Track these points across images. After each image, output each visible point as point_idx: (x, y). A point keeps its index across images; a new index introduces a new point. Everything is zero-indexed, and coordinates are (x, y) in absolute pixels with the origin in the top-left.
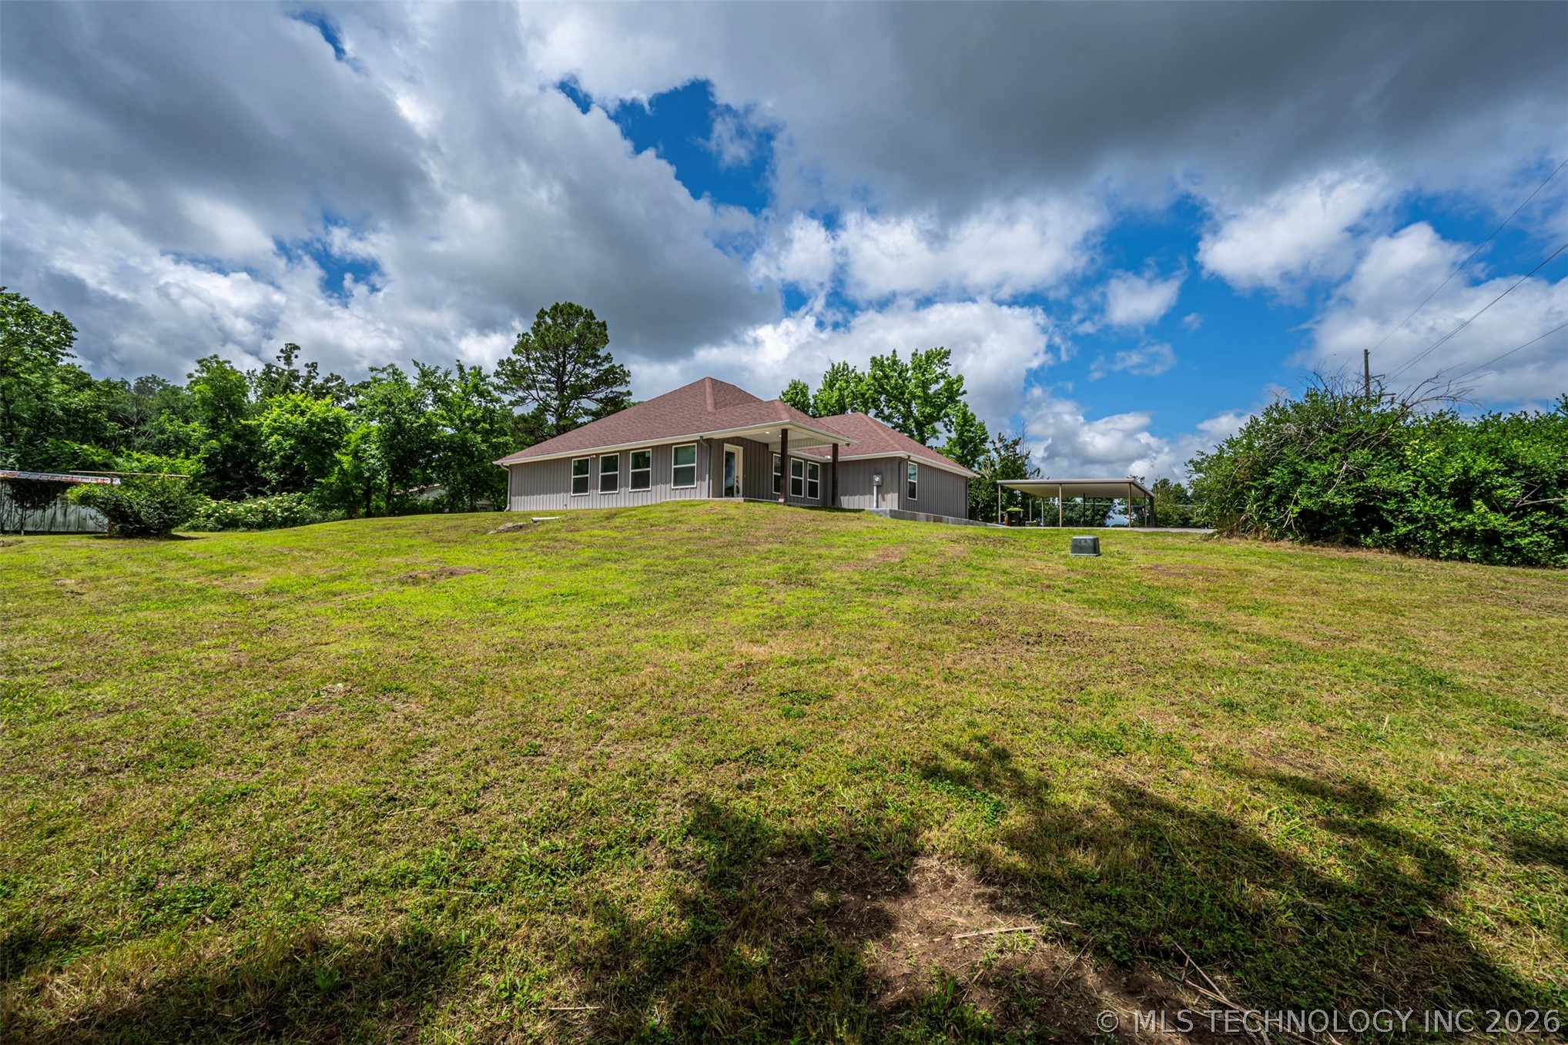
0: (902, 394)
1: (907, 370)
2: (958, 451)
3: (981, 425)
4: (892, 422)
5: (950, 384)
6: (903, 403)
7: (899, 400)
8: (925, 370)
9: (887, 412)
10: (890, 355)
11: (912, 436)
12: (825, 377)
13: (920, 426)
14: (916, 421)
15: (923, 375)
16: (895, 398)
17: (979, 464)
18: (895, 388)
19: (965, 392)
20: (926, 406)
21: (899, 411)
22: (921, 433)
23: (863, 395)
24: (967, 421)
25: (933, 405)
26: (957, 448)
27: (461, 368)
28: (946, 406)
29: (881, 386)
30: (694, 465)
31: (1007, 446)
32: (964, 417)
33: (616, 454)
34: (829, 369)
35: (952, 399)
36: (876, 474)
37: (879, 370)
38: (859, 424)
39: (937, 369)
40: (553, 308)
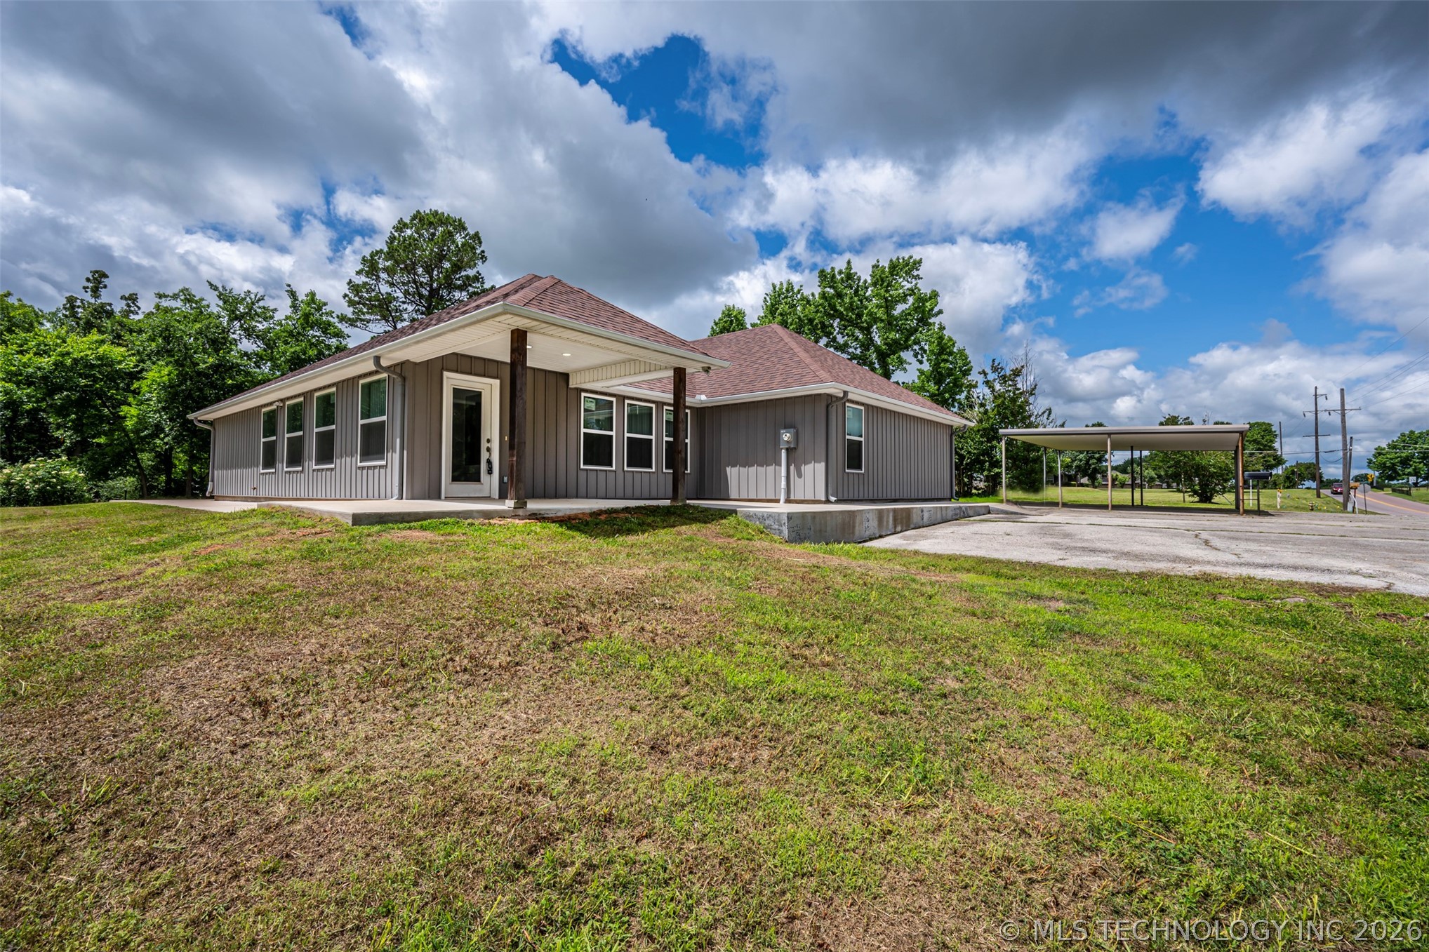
0: (859, 316)
1: (866, 287)
2: (932, 387)
3: (962, 353)
4: (848, 353)
5: (922, 300)
6: (862, 329)
7: (857, 325)
8: (889, 285)
9: (840, 339)
10: (843, 267)
11: (873, 369)
12: (765, 300)
13: (882, 356)
14: (878, 349)
15: (887, 291)
16: (851, 322)
17: (960, 403)
18: (851, 308)
19: (940, 312)
20: (890, 330)
21: (857, 339)
22: (884, 365)
23: (811, 321)
24: (943, 348)
25: (899, 330)
26: (932, 384)
27: (293, 294)
28: (916, 330)
29: (833, 307)
30: (384, 418)
31: (1004, 377)
32: (939, 344)
33: (301, 399)
34: (770, 291)
35: (923, 321)
36: (785, 428)
37: (830, 287)
38: (768, 342)
39: (905, 283)
40: (414, 218)
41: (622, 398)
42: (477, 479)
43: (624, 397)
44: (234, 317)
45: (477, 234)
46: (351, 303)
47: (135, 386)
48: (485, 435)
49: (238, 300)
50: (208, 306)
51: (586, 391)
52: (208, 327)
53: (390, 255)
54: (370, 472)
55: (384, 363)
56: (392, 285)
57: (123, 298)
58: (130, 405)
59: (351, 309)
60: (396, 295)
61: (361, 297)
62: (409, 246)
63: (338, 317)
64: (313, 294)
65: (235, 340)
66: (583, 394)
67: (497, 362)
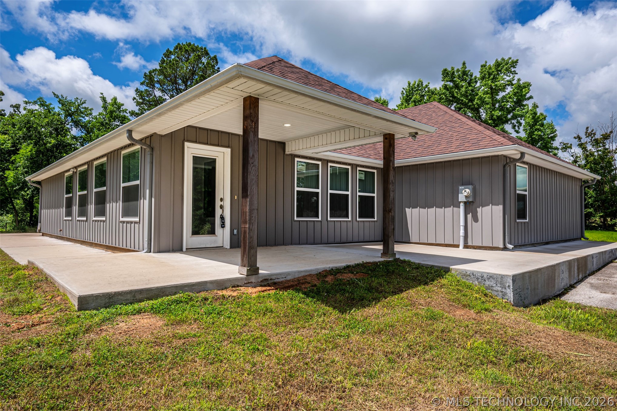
0: (472, 100)
1: (476, 82)
3: (550, 124)
5: (520, 88)
7: (469, 108)
8: (494, 79)
10: (460, 67)
12: (403, 93)
16: (466, 105)
18: (465, 95)
19: (531, 97)
20: (495, 110)
24: (536, 121)
25: (501, 109)
27: (104, 99)
28: (514, 109)
29: (452, 95)
30: (138, 182)
31: (596, 140)
32: (533, 118)
33: (86, 167)
34: (406, 86)
35: (519, 103)
36: (462, 185)
37: (450, 81)
38: (434, 115)
39: (505, 77)
40: (176, 48)
41: (326, 162)
42: (212, 232)
43: (328, 161)
44: (69, 114)
45: (215, 57)
46: (138, 104)
47: (13, 158)
48: (219, 195)
49: (71, 103)
50: (54, 108)
51: (299, 156)
52: (52, 121)
53: (161, 72)
54: (129, 225)
55: (136, 136)
56: (163, 91)
57: (12, 106)
58: (9, 169)
59: (138, 107)
60: (164, 97)
61: (144, 100)
62: (174, 66)
63: (130, 112)
64: (115, 99)
65: (69, 129)
66: (297, 159)
67: (229, 133)
